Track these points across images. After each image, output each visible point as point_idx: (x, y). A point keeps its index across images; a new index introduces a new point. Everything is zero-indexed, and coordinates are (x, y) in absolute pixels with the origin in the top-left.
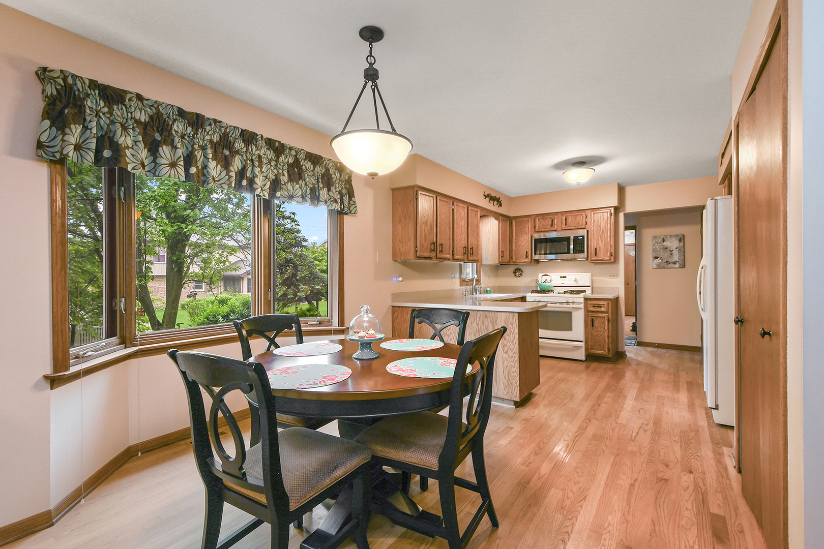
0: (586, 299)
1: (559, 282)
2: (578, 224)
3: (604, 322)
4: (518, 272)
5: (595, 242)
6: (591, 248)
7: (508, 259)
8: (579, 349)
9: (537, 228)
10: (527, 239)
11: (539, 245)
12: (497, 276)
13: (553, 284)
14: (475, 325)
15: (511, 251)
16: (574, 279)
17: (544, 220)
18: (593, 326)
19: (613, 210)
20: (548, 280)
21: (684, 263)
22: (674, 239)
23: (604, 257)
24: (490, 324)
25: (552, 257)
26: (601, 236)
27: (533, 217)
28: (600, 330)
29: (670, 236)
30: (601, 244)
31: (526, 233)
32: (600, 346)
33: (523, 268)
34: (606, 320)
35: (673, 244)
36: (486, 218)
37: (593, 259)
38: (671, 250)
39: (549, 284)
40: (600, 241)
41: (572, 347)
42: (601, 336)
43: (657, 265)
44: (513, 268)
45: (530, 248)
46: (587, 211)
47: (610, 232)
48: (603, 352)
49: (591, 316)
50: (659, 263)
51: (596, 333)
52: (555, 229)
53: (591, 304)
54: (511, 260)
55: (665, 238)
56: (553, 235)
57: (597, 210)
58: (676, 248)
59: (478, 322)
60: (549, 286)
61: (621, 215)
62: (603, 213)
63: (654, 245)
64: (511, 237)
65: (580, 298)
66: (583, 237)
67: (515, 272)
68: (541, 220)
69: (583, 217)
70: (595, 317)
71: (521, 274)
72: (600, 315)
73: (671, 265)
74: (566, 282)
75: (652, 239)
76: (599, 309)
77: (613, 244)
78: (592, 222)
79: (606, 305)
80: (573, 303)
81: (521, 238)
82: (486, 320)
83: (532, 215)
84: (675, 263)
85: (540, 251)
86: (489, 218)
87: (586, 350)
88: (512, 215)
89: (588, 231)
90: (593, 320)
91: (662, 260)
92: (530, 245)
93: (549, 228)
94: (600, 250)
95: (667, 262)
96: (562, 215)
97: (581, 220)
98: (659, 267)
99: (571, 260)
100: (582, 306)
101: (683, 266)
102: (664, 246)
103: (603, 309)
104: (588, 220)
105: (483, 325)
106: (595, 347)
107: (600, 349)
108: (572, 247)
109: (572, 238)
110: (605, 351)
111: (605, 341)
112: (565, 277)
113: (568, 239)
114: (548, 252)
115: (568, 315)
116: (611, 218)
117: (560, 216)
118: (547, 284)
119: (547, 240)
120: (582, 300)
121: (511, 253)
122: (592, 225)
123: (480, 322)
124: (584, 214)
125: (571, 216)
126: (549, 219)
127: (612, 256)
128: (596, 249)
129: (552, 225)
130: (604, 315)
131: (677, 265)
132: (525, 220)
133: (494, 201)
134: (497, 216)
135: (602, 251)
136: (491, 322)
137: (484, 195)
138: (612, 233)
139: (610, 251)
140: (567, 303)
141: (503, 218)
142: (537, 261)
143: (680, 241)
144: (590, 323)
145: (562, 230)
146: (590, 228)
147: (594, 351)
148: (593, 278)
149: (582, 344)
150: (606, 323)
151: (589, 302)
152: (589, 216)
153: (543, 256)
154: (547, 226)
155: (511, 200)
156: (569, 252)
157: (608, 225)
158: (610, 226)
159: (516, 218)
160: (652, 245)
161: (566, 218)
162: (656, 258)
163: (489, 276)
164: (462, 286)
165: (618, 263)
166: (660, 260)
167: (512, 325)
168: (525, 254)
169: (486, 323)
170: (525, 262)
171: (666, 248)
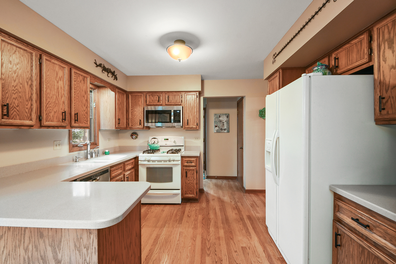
0: (182, 157)
1: (164, 143)
2: (176, 101)
3: (194, 173)
4: (134, 135)
5: (187, 115)
6: (185, 119)
7: (125, 125)
8: (177, 195)
9: (148, 102)
10: (141, 110)
11: (150, 115)
12: (118, 138)
13: (160, 144)
14: (22, 252)
15: (127, 119)
16: (173, 141)
17: (153, 96)
18: (186, 177)
19: (198, 94)
20: (156, 142)
21: (229, 130)
22: (224, 116)
23: (193, 126)
24: (49, 248)
25: (159, 124)
26: (191, 111)
27: (145, 94)
28: (191, 179)
29: (223, 114)
30: (191, 117)
31: (140, 105)
32: (191, 191)
33: (138, 132)
34: (195, 172)
35: (224, 119)
36: (104, 89)
37: (186, 127)
38: (223, 122)
39: (156, 145)
40: (190, 115)
41: (172, 195)
42: (192, 184)
43: (217, 131)
44: (130, 132)
45: (143, 117)
46: (182, 93)
47: (197, 109)
48: (193, 195)
49: (185, 170)
50: (217, 129)
51: (189, 182)
52: (161, 104)
53: (185, 161)
54: (128, 126)
55: (220, 115)
56: (160, 108)
57: (189, 92)
58: (226, 121)
59: (28, 246)
60: (156, 147)
61: (202, 98)
62: (192, 95)
63: (215, 119)
64: (128, 109)
65: (178, 157)
66: (180, 111)
67: (132, 135)
68: (151, 96)
69: (180, 97)
70: (188, 170)
71: (137, 137)
72: (191, 168)
73: (223, 131)
74: (168, 143)
75: (214, 115)
76: (190, 164)
77: (198, 118)
78: (185, 101)
79: (195, 161)
80: (174, 161)
81: (135, 109)
82: (41, 241)
83: (144, 92)
84: (225, 130)
85: (152, 120)
86: (106, 89)
87: (182, 195)
88: (128, 90)
89: (183, 107)
90: (186, 172)
91: (219, 128)
92: (143, 115)
93: (156, 103)
94: (190, 121)
95: (221, 129)
96: (166, 94)
97: (178, 99)
98: (218, 132)
99: (172, 127)
100: (180, 162)
101: (228, 132)
102: (220, 119)
103: (193, 164)
104: (183, 99)
105: (37, 250)
106: (188, 192)
107: (191, 193)
108: (172, 118)
109: (172, 111)
110: (194, 194)
111: (194, 186)
112: (167, 139)
113: (169, 112)
114: (157, 121)
115: (170, 170)
116: (197, 99)
117: (164, 94)
118: (155, 145)
119: (156, 112)
120: (180, 158)
121: (128, 121)
122: (185, 103)
123: (30, 247)
124: (180, 94)
125: (172, 95)
126: (156, 96)
127: (197, 125)
128: (188, 120)
129: (159, 101)
130: (193, 168)
131: (226, 131)
132: (139, 95)
133: (108, 73)
134: (114, 88)
135: (191, 121)
136: (51, 246)
137: (96, 63)
138: (198, 110)
139: (197, 122)
140: (170, 161)
141: (120, 91)
142: (148, 128)
143: (227, 117)
144: (185, 174)
145: (166, 105)
146: (184, 105)
147: (187, 195)
148: (185, 140)
149: (179, 192)
150: (195, 173)
151: (184, 159)
152: (183, 96)
153: (153, 124)
154: (155, 101)
155: (128, 78)
156: (170, 122)
157: (195, 103)
158: (197, 104)
159: (131, 93)
160: (214, 119)
161: (168, 97)
162: (216, 126)
163: (109, 139)
164: (73, 152)
165: (200, 130)
166: (218, 128)
167: (87, 250)
168: (139, 122)
169: (42, 246)
170: (139, 128)
171: (221, 121)
